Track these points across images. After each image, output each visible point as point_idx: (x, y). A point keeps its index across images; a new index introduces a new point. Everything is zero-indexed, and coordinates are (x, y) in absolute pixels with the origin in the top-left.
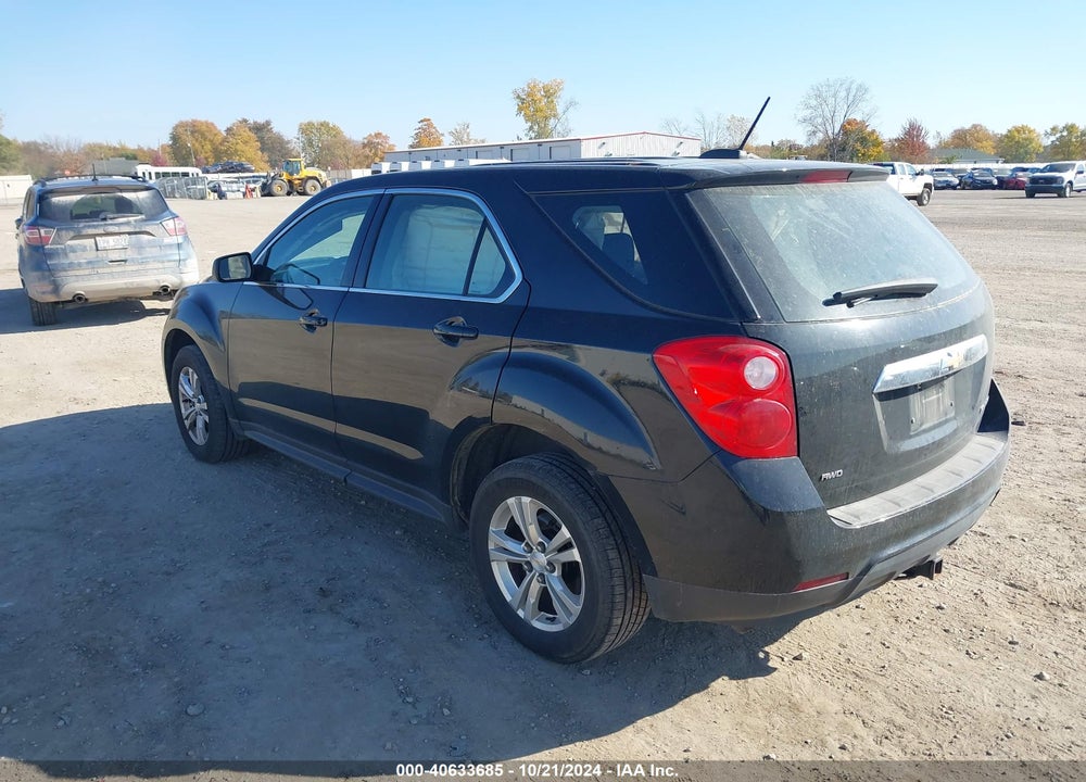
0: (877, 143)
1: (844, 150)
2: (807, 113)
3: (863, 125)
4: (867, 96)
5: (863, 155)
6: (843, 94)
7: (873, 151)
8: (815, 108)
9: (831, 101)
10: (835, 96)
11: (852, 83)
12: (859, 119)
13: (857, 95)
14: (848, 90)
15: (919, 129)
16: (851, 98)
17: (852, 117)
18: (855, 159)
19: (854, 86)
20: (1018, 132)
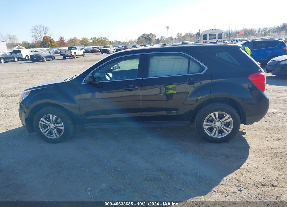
0: (54, 42)
1: (46, 44)
2: (33, 34)
3: (49, 38)
4: (49, 30)
5: (51, 45)
6: (42, 29)
7: (53, 44)
8: (35, 33)
9: (39, 31)
10: (40, 29)
11: (44, 26)
12: (48, 36)
13: (46, 29)
14: (43, 28)
15: (63, 39)
16: (44, 30)
17: (46, 35)
18: (50, 46)
19: (44, 27)
20: (84, 39)
